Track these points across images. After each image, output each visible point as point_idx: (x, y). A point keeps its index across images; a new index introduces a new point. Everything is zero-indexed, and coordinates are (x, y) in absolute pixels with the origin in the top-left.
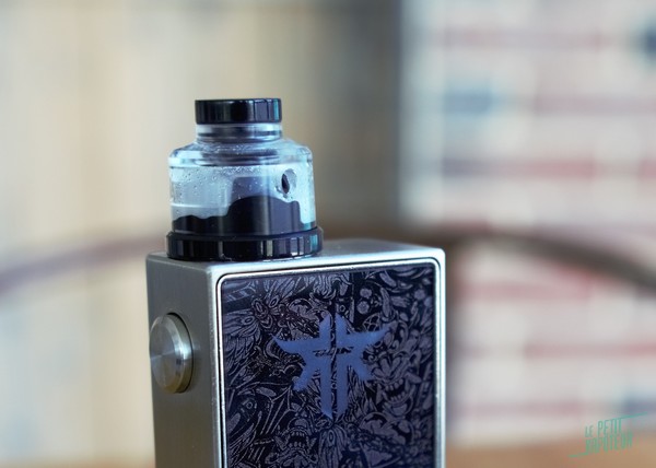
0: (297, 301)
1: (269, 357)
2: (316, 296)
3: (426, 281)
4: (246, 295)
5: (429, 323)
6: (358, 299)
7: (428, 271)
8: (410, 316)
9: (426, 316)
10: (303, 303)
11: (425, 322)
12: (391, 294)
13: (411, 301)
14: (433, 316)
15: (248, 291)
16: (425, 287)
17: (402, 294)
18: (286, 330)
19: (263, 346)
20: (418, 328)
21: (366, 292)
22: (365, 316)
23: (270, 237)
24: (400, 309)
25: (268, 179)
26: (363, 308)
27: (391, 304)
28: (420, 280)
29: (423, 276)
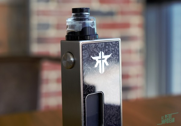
0: (95, 49)
1: (90, 60)
2: (98, 47)
3: (118, 45)
4: (86, 47)
5: (118, 54)
6: (106, 48)
7: (118, 43)
8: (115, 52)
9: (118, 52)
10: (96, 49)
11: (118, 53)
12: (112, 47)
13: (115, 49)
14: (119, 52)
15: (86, 46)
16: (117, 46)
17: (113, 47)
18: (93, 55)
19: (89, 58)
20: (117, 54)
21: (107, 47)
22: (107, 52)
23: (89, 35)
24: (113, 50)
25: (88, 24)
26: (107, 50)
27: (112, 50)
28: (116, 44)
29: (117, 44)
